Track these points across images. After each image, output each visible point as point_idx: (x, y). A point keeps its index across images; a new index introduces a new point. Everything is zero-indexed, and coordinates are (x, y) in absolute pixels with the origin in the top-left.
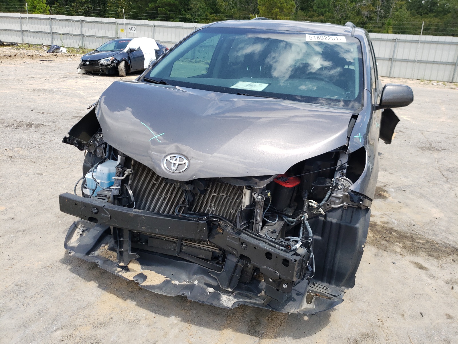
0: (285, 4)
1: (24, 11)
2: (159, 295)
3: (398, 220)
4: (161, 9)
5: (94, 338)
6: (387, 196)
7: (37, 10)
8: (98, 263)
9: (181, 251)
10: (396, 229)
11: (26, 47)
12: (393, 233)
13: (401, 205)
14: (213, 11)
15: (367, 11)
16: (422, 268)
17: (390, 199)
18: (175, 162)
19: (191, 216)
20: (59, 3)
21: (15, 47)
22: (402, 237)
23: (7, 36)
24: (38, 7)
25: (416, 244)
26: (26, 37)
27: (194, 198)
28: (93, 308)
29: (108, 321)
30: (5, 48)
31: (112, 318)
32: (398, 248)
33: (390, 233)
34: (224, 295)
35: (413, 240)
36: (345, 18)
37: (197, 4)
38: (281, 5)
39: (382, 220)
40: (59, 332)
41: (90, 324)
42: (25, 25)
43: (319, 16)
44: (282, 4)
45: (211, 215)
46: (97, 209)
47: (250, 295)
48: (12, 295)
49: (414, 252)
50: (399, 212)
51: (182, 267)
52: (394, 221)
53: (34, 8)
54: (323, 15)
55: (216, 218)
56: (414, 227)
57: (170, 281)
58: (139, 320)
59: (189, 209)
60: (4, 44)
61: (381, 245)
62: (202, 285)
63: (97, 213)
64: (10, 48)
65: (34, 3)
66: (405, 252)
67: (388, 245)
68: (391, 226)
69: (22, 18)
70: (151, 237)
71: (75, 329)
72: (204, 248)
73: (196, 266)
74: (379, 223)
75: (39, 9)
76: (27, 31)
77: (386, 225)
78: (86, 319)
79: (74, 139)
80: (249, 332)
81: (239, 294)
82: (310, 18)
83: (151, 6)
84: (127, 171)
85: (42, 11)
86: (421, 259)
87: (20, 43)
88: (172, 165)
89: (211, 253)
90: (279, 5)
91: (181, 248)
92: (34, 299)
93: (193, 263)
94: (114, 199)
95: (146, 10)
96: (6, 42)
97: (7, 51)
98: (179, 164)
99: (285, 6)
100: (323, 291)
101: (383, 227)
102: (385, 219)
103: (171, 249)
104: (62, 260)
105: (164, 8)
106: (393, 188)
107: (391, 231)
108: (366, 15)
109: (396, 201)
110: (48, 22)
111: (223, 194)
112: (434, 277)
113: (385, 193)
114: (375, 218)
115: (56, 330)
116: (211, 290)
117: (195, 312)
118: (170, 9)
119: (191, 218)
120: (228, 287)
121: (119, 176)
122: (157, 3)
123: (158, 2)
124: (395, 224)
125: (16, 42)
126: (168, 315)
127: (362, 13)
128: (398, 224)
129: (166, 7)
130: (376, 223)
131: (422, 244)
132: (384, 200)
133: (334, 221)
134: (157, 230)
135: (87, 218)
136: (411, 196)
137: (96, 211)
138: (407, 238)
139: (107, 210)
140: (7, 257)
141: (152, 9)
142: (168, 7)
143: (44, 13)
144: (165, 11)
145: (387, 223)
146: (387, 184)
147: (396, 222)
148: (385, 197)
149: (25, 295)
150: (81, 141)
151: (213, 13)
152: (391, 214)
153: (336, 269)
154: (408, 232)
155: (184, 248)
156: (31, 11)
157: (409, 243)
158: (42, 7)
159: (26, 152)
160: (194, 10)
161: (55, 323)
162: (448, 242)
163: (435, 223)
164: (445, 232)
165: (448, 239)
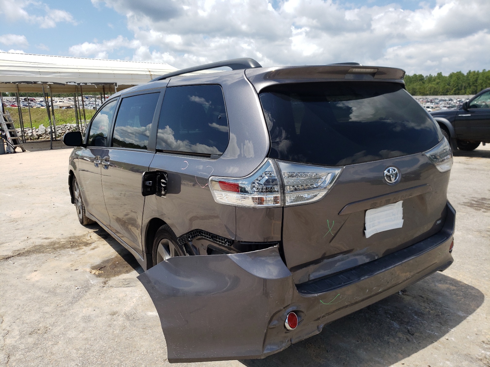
3: (71, 255)
6: (93, 270)
10: (69, 249)
12: (70, 246)
13: (74, 268)
16: (46, 238)
17: (88, 270)
22: (63, 247)
25: (51, 247)
32: (63, 241)
33: (72, 246)
35: (54, 249)
39: (83, 250)
49: (52, 243)
50: (73, 261)
52: (73, 253)
56: (55, 256)
61: (74, 238)
66: (57, 241)
67: (70, 240)
68: (73, 249)
74: (84, 247)
77: (77, 248)
86: (47, 241)
101: (79, 246)
102: (81, 252)
106: (93, 285)
107: (72, 247)
109: (81, 270)
112: (39, 238)
113: (97, 273)
114: (89, 249)
124: (70, 251)
128: (69, 252)
130: (86, 247)
131: (47, 249)
132: (93, 265)
136: (67, 284)
138: (58, 248)
145: (77, 250)
146: (105, 288)
147: (71, 253)
148: (94, 268)
152: (78, 257)
154: (59, 251)
157: (57, 246)
162: (27, 257)
163: (36, 266)
164: (28, 263)
165: (26, 259)
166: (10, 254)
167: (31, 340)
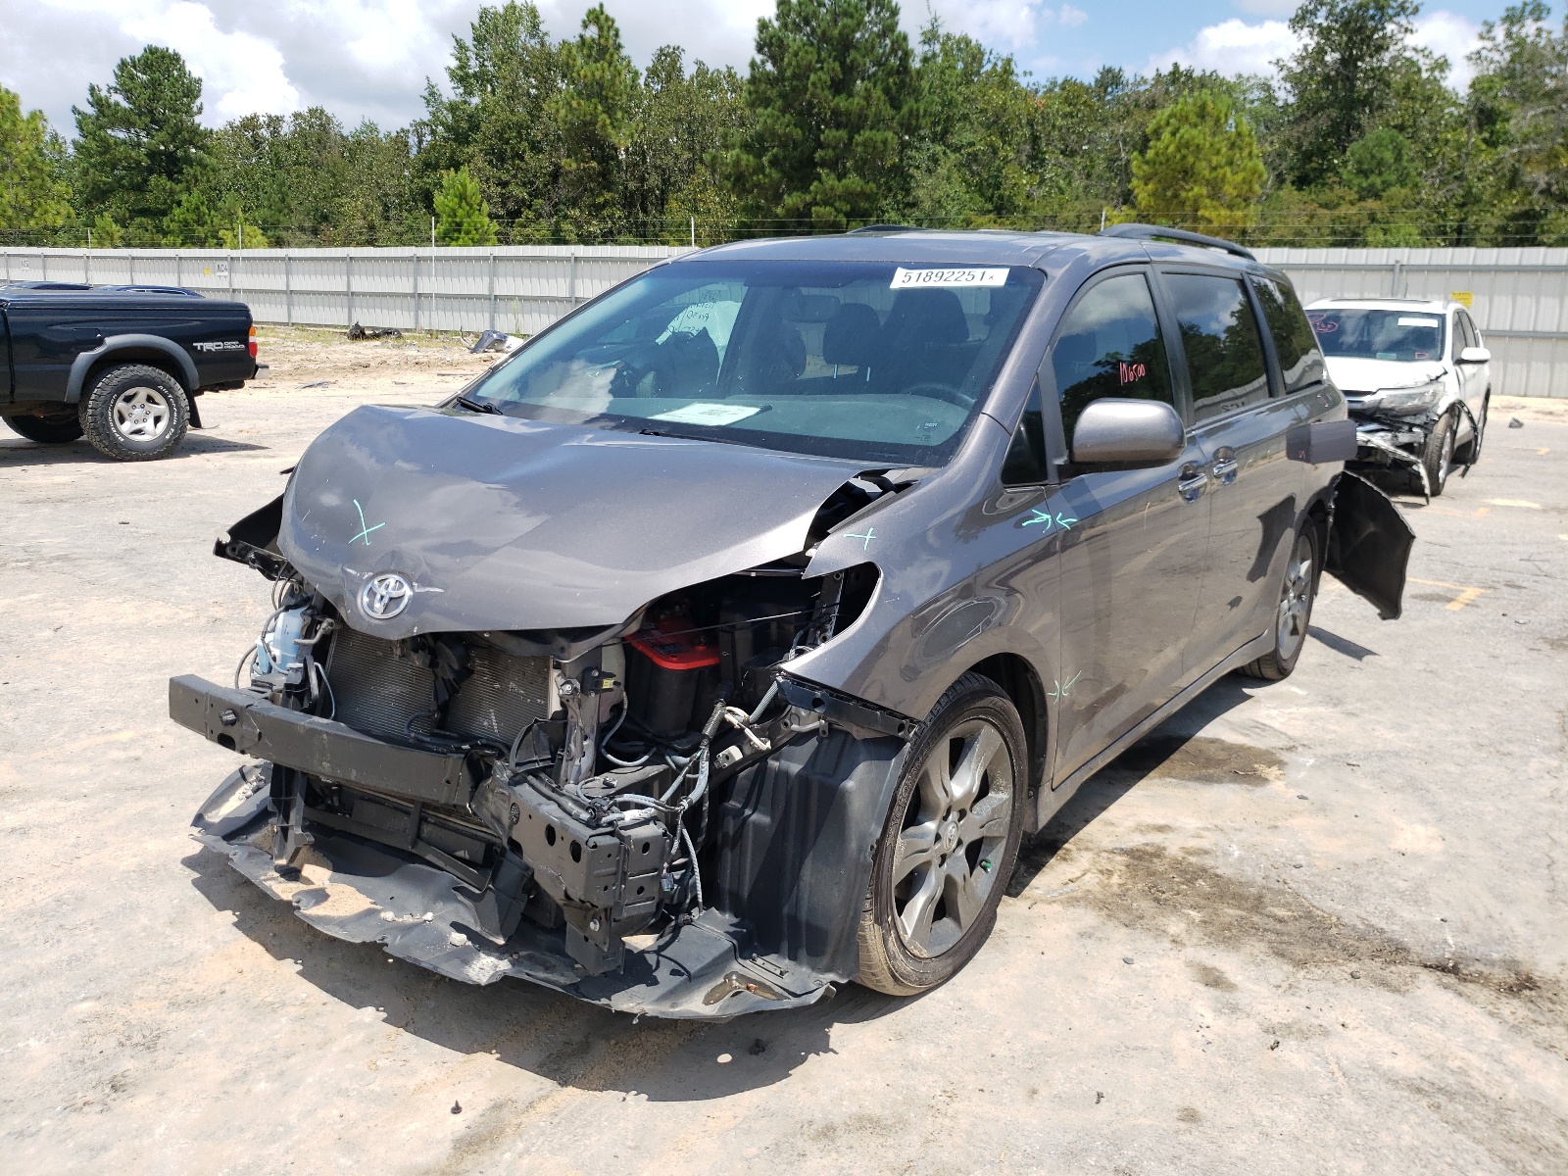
0: (1228, 169)
1: (426, 241)
2: (335, 939)
3: (1250, 847)
4: (822, 209)
5: (155, 1026)
6: (1271, 778)
7: (463, 235)
8: (233, 858)
9: (418, 836)
11: (420, 339)
13: (1301, 805)
14: (989, 206)
15: (1547, 174)
16: (1214, 982)
18: (384, 593)
19: (435, 740)
20: (535, 211)
21: (391, 341)
22: (1224, 894)
23: (378, 311)
24: (465, 227)
25: (1256, 918)
26: (427, 313)
27: (450, 696)
28: (195, 967)
29: (209, 998)
30: (365, 343)
31: (223, 992)
34: (489, 955)
35: (1256, 907)
36: (1461, 200)
37: (935, 188)
38: (1214, 174)
40: (86, 1006)
41: (166, 998)
42: (426, 279)
43: (1361, 199)
44: (1215, 169)
45: (484, 741)
46: (234, 713)
47: (553, 962)
48: (37, 919)
49: (1226, 940)
50: (1274, 826)
51: (418, 881)
53: (455, 231)
54: (1377, 196)
55: (491, 747)
56: (1294, 871)
57: (379, 911)
58: (284, 1005)
59: (442, 724)
60: (364, 334)
62: (445, 927)
63: (233, 723)
64: (378, 343)
65: (456, 216)
68: (1211, 863)
69: (419, 259)
70: (363, 799)
71: (128, 1003)
72: (474, 832)
73: (446, 878)
75: (468, 233)
76: (429, 296)
77: (1193, 859)
78: (163, 988)
79: (248, 550)
80: (541, 1066)
81: (530, 958)
82: (1330, 209)
83: (790, 202)
84: (324, 625)
85: (477, 237)
87: (407, 330)
88: (378, 597)
89: (484, 846)
90: (1206, 173)
91: (419, 829)
92: (77, 932)
93: (442, 869)
94: (288, 695)
95: (777, 216)
96: (373, 328)
97: (369, 351)
98: (391, 599)
99: (1229, 174)
100: (769, 979)
103: (398, 831)
104: (189, 858)
105: (832, 205)
108: (1542, 185)
110: (485, 266)
111: (512, 685)
112: (1235, 1010)
115: (85, 999)
116: (459, 938)
117: (433, 1004)
118: (849, 207)
119: (433, 744)
120: (498, 934)
121: (305, 637)
122: (810, 192)
123: (812, 188)
125: (394, 327)
126: (358, 1004)
127: (1527, 179)
128: (1242, 859)
129: (837, 204)
131: (1280, 921)
133: (795, 768)
134: (354, 772)
135: (216, 735)
136: (1364, 784)
137: (231, 717)
138: (1239, 899)
139: (254, 714)
140: (73, 840)
141: (790, 212)
142: (843, 203)
143: (480, 242)
144: (835, 213)
149: (62, 922)
150: (270, 556)
151: (990, 212)
153: (803, 915)
155: (427, 829)
156: (446, 239)
157: (1232, 913)
158: (479, 225)
159: (259, 609)
160: (927, 205)
161: (93, 985)
162: (1382, 925)
163: (1386, 868)
164: (1401, 895)
165: (1391, 915)
166: (1427, 981)
167: (1514, 748)
